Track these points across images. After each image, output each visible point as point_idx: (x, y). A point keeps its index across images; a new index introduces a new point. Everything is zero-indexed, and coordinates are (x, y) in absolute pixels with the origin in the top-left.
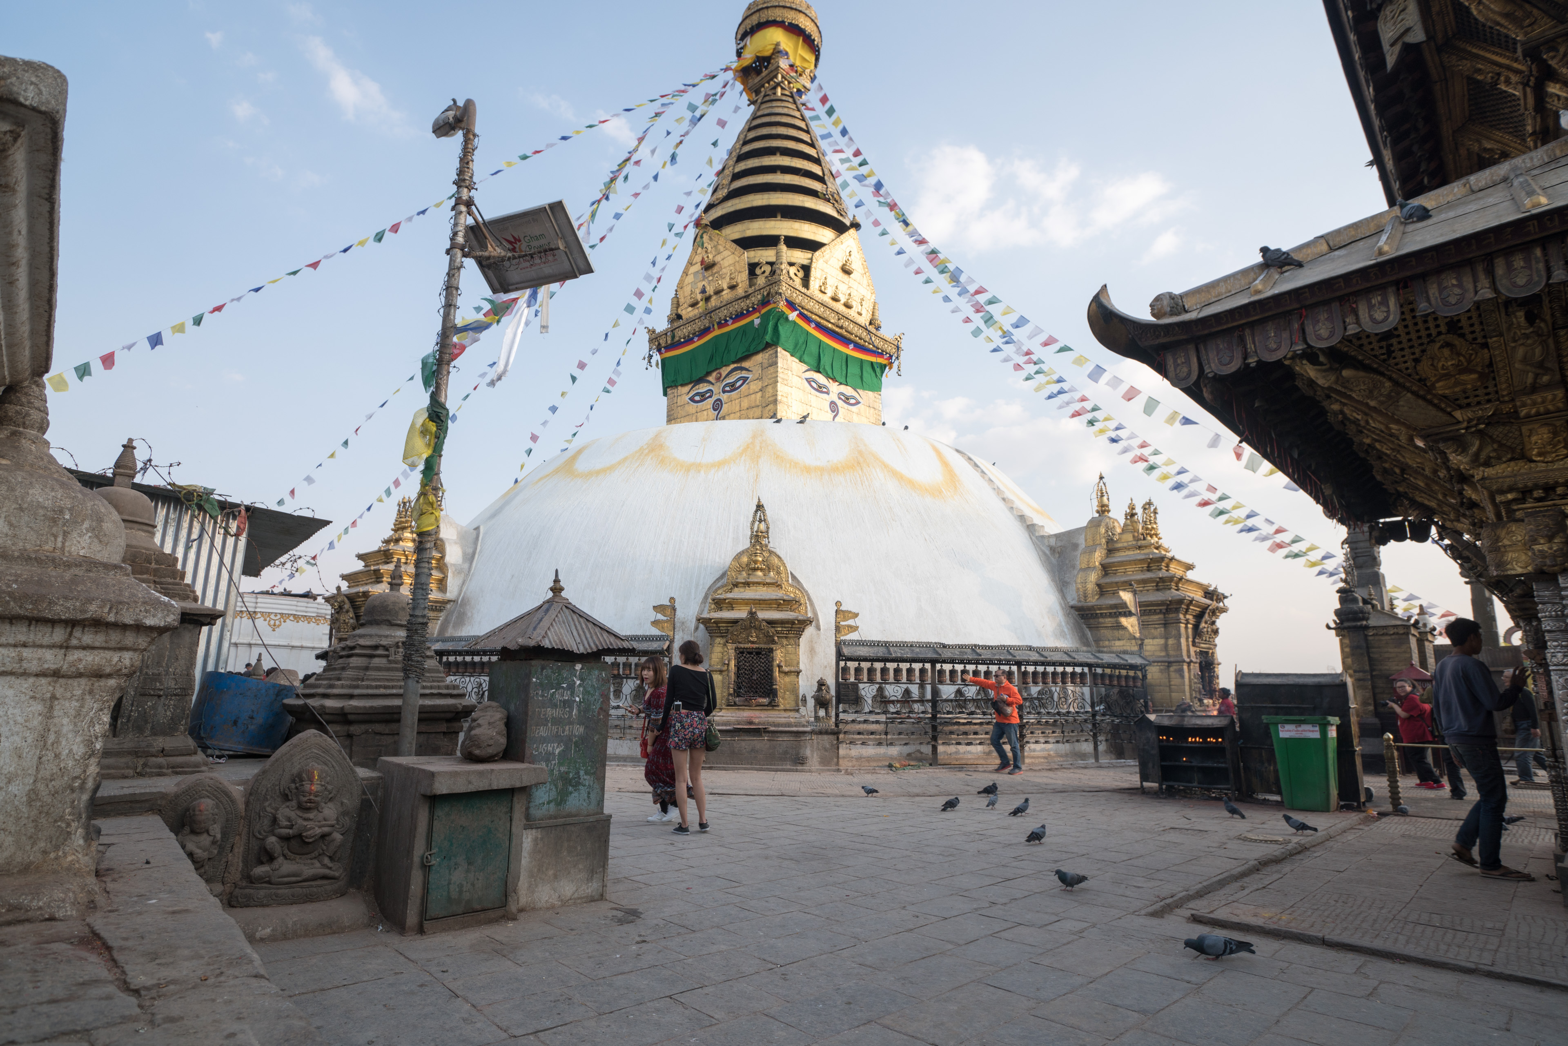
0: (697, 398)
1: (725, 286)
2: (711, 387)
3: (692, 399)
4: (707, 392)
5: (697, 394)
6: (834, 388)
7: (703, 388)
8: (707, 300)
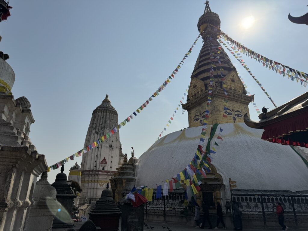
0: (196, 120)
1: (199, 91)
2: (199, 117)
3: (194, 120)
4: (198, 118)
5: (196, 119)
6: (233, 113)
7: (197, 117)
8: (195, 95)
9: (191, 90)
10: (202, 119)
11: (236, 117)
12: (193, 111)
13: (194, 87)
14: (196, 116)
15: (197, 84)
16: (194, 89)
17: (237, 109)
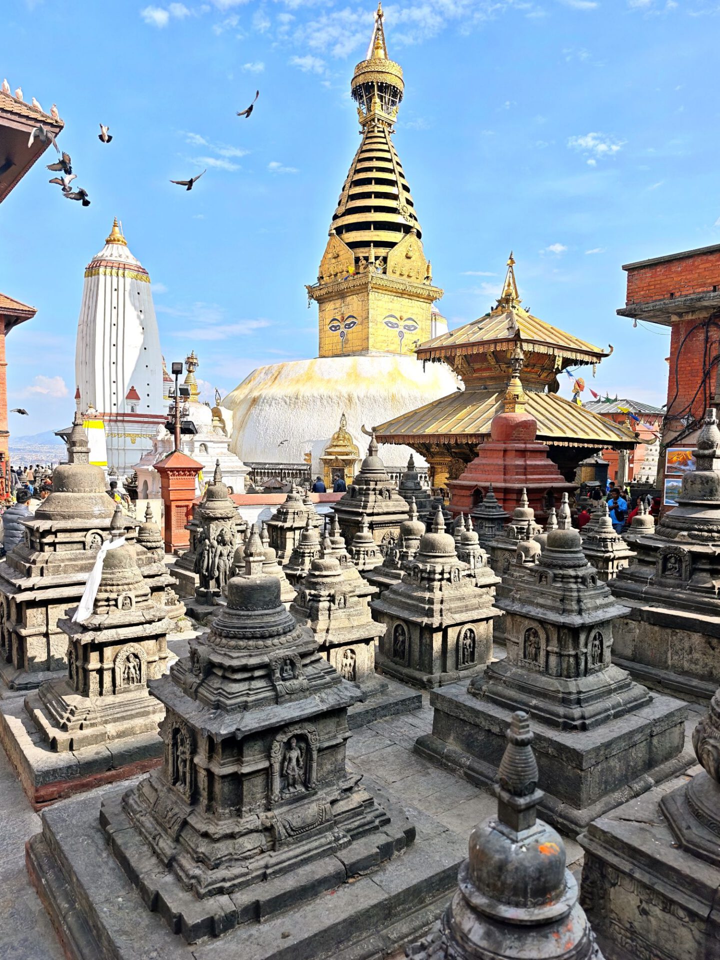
0: (333, 328)
2: (339, 324)
3: (330, 328)
4: (337, 326)
5: (333, 326)
6: (402, 323)
7: (335, 323)
8: (336, 275)
9: (327, 261)
10: (345, 331)
11: (405, 331)
12: (330, 306)
13: (335, 258)
14: (334, 320)
15: (340, 253)
16: (334, 261)
17: (410, 316)
